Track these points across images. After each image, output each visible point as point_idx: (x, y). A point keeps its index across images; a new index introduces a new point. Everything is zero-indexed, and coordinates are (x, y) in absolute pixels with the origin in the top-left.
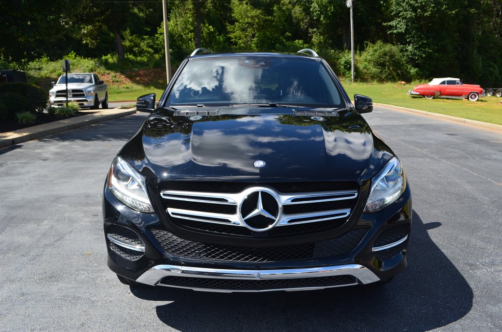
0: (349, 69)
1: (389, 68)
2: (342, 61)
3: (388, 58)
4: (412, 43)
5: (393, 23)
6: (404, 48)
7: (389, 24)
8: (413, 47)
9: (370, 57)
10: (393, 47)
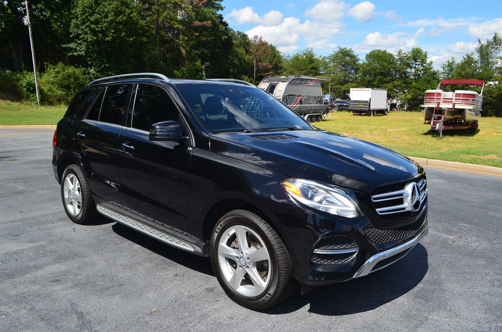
0: (34, 91)
1: (74, 91)
2: (24, 82)
3: (72, 80)
4: (93, 66)
5: (72, 45)
6: (86, 70)
7: (68, 46)
8: (95, 70)
9: (52, 79)
10: (75, 70)
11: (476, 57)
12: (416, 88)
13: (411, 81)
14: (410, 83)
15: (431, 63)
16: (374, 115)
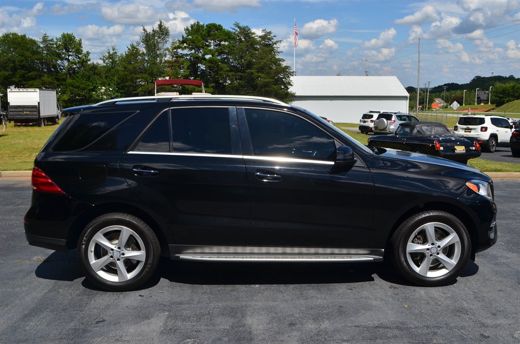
11: (142, 49)
12: (73, 86)
13: (64, 77)
14: (64, 80)
15: (88, 53)
16: (44, 125)
